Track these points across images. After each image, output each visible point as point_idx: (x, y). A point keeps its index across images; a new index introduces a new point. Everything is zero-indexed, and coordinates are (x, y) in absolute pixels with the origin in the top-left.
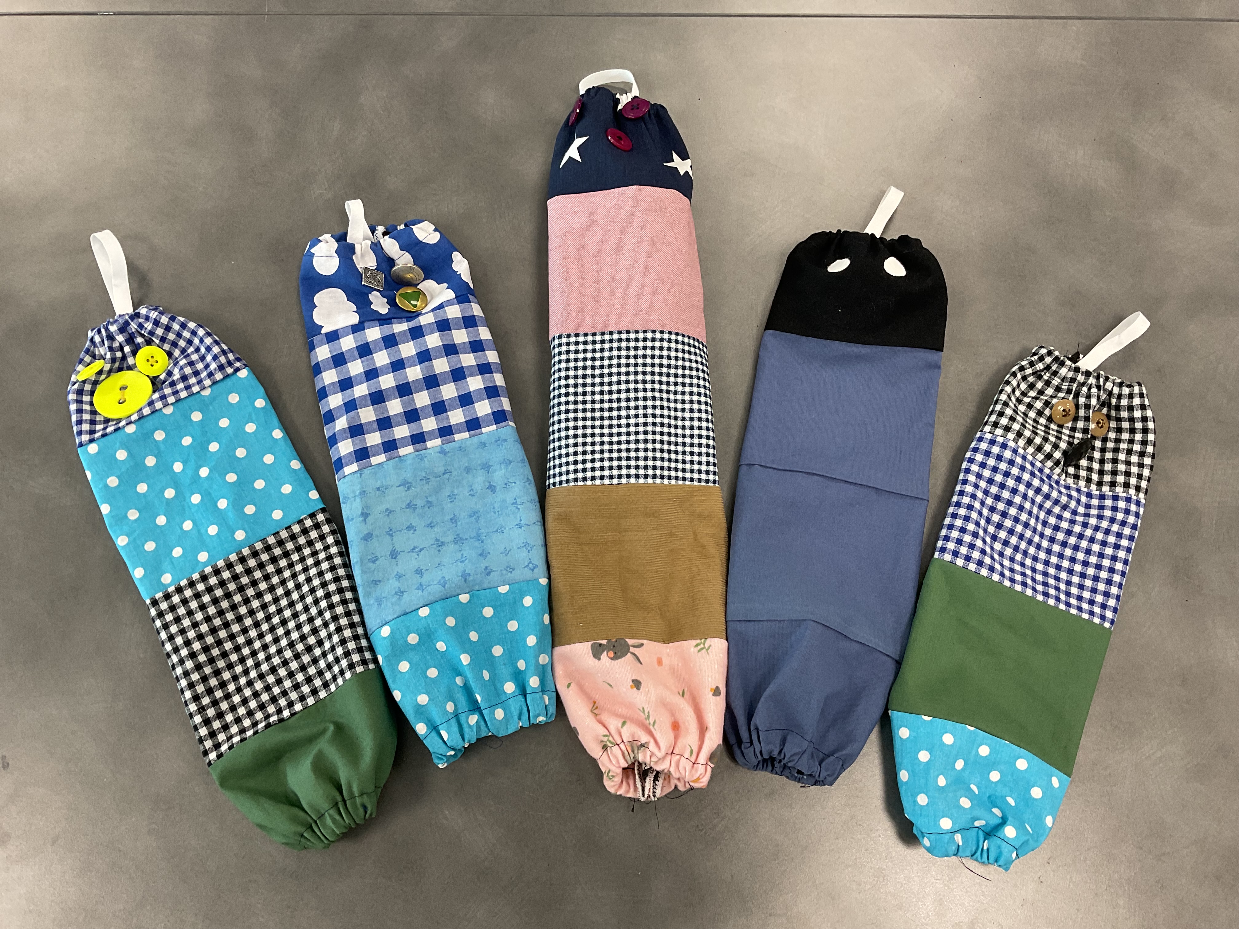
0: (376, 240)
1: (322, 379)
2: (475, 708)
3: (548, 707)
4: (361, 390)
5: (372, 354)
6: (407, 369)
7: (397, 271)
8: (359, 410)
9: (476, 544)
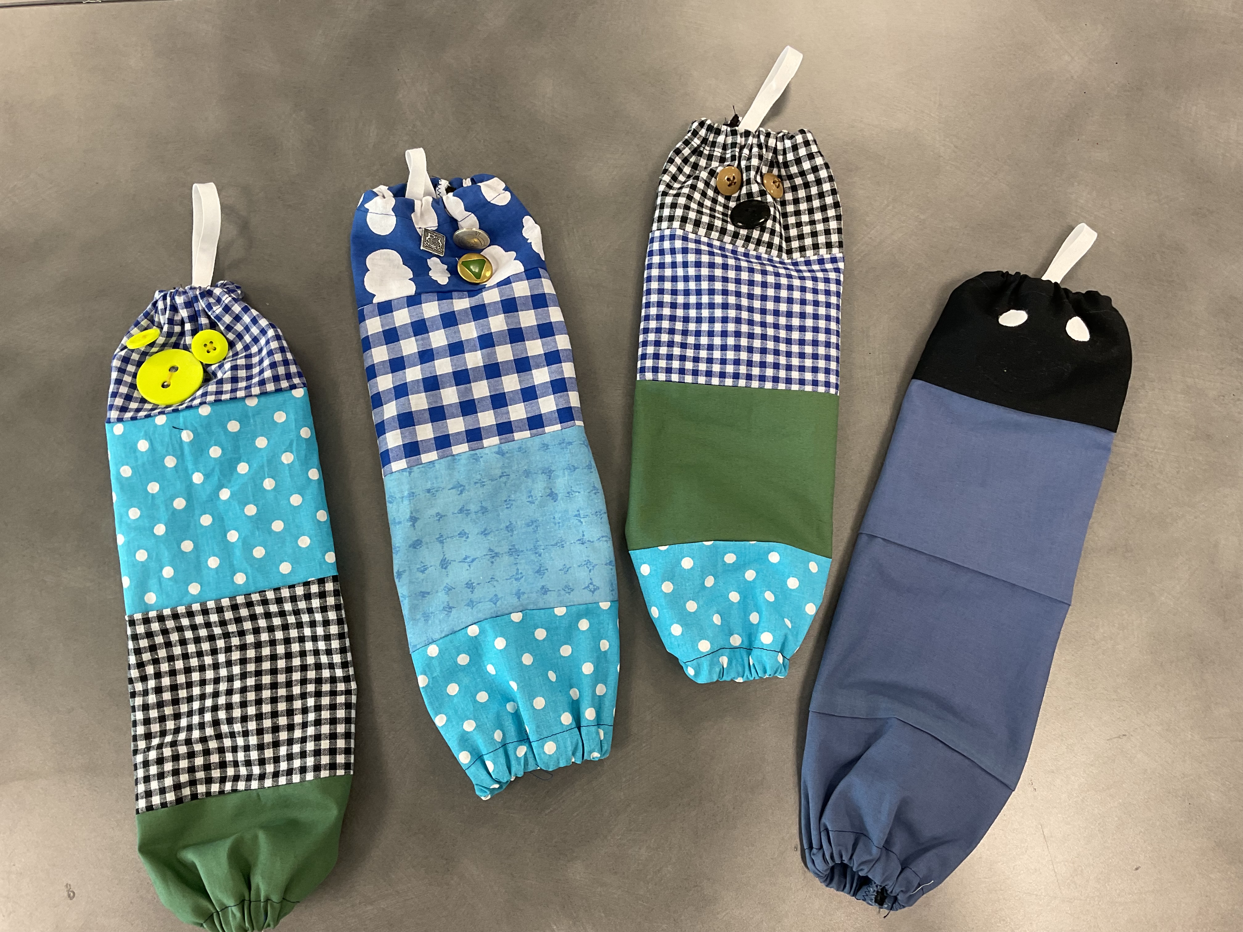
0: (439, 196)
1: (372, 355)
2: (524, 739)
3: (603, 742)
4: (413, 374)
5: (428, 333)
6: (466, 354)
7: (461, 235)
8: (410, 396)
9: (533, 557)
